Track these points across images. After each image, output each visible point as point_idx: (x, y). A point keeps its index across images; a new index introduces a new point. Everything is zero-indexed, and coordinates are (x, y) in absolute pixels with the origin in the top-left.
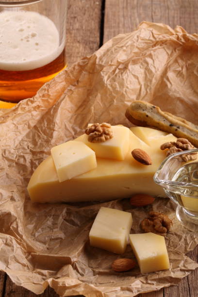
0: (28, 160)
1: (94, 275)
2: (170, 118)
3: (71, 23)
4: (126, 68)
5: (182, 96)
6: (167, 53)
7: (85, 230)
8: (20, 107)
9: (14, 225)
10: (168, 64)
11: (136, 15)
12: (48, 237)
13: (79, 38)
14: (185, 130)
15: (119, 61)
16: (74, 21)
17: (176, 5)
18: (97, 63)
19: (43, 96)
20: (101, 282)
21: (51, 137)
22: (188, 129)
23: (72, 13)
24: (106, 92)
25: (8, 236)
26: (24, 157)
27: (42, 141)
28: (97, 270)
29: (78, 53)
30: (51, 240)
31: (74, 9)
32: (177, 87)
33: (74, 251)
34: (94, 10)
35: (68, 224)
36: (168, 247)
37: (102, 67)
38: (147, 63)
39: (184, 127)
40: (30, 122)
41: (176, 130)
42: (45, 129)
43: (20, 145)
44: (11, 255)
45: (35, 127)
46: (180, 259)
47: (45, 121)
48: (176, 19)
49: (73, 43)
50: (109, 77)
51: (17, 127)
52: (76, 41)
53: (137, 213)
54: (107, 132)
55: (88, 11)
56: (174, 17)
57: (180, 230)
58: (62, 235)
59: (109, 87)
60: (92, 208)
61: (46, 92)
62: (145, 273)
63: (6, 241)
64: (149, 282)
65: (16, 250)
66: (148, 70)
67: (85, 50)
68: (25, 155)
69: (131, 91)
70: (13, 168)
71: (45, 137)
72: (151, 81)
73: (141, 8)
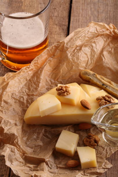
0: (25, 99)
1: (57, 168)
2: (103, 81)
3: (52, 12)
4: (80, 49)
5: (111, 67)
6: (104, 40)
7: (53, 143)
8: (22, 71)
9: (16, 140)
10: (104, 46)
11: (89, 8)
12: (34, 145)
13: (57, 22)
14: (111, 88)
15: (77, 45)
16: (54, 11)
17: (112, 3)
18: (65, 46)
19: (35, 63)
20: (61, 173)
21: (38, 87)
22: (112, 87)
23: (54, 5)
24: (69, 62)
25: (13, 147)
26: (23, 97)
27: (33, 88)
28: (59, 166)
29: (56, 32)
30: (35, 146)
31: (55, 3)
32: (108, 60)
33: (48, 155)
34: (66, 4)
35: (45, 137)
36: (97, 154)
37: (67, 48)
38: (93, 47)
39: (110, 86)
40: (27, 78)
41: (106, 88)
42: (35, 82)
43: (21, 90)
44: (14, 157)
45: (30, 80)
46: (103, 161)
47: (35, 77)
48: (111, 13)
49: (53, 25)
50: (71, 54)
51: (20, 80)
52: (55, 24)
53: (82, 133)
54: (68, 91)
55: (63, 5)
56: (110, 11)
57: (104, 144)
58: (41, 144)
59: (71, 59)
60: (58, 130)
61: (37, 61)
62: (84, 169)
63: (12, 150)
64: (86, 174)
65: (17, 154)
66: (92, 50)
67: (59, 30)
68: (24, 96)
69: (83, 62)
70: (17, 104)
71: (35, 86)
72: (94, 56)
73: (92, 4)
